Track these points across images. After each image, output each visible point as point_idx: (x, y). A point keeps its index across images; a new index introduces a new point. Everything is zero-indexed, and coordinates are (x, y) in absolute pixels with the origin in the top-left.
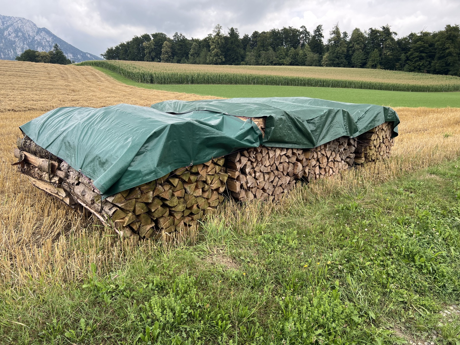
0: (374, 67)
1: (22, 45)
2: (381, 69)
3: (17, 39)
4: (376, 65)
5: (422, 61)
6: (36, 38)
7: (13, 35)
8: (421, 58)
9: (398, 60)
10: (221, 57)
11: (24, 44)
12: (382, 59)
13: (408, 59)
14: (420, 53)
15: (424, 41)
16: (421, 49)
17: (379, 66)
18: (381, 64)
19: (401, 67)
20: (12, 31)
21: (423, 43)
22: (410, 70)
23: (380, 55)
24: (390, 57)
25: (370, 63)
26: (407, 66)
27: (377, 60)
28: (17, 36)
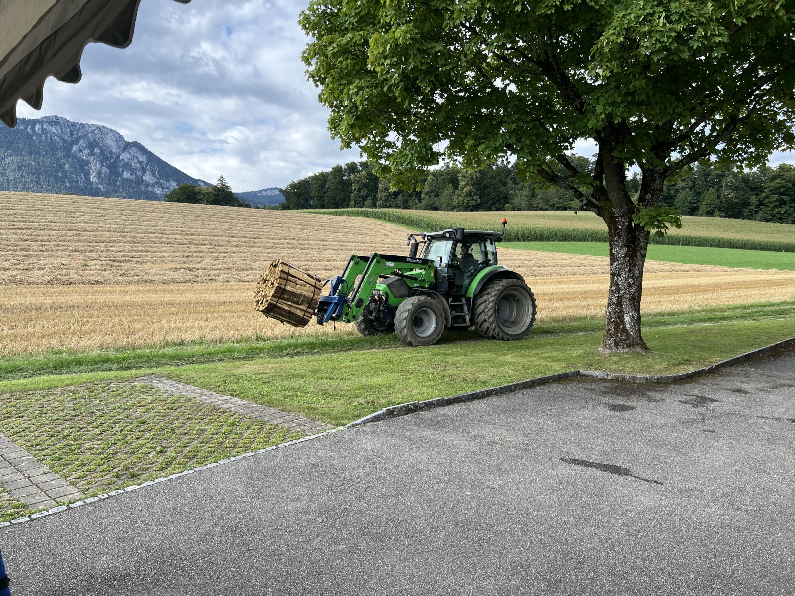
0: (710, 213)
1: (99, 166)
2: (721, 216)
3: (92, 158)
4: (712, 210)
5: (783, 206)
6: (121, 157)
7: (86, 152)
8: (782, 203)
9: (746, 204)
10: (474, 197)
11: (102, 166)
12: (721, 202)
13: (761, 203)
14: (779, 195)
15: (784, 179)
16: (782, 190)
17: (718, 213)
18: (720, 209)
19: (752, 215)
20: (84, 145)
21: (784, 181)
22: (765, 219)
23: (719, 197)
24: (735, 200)
25: (703, 208)
26: (760, 212)
27: (714, 204)
28: (92, 154)
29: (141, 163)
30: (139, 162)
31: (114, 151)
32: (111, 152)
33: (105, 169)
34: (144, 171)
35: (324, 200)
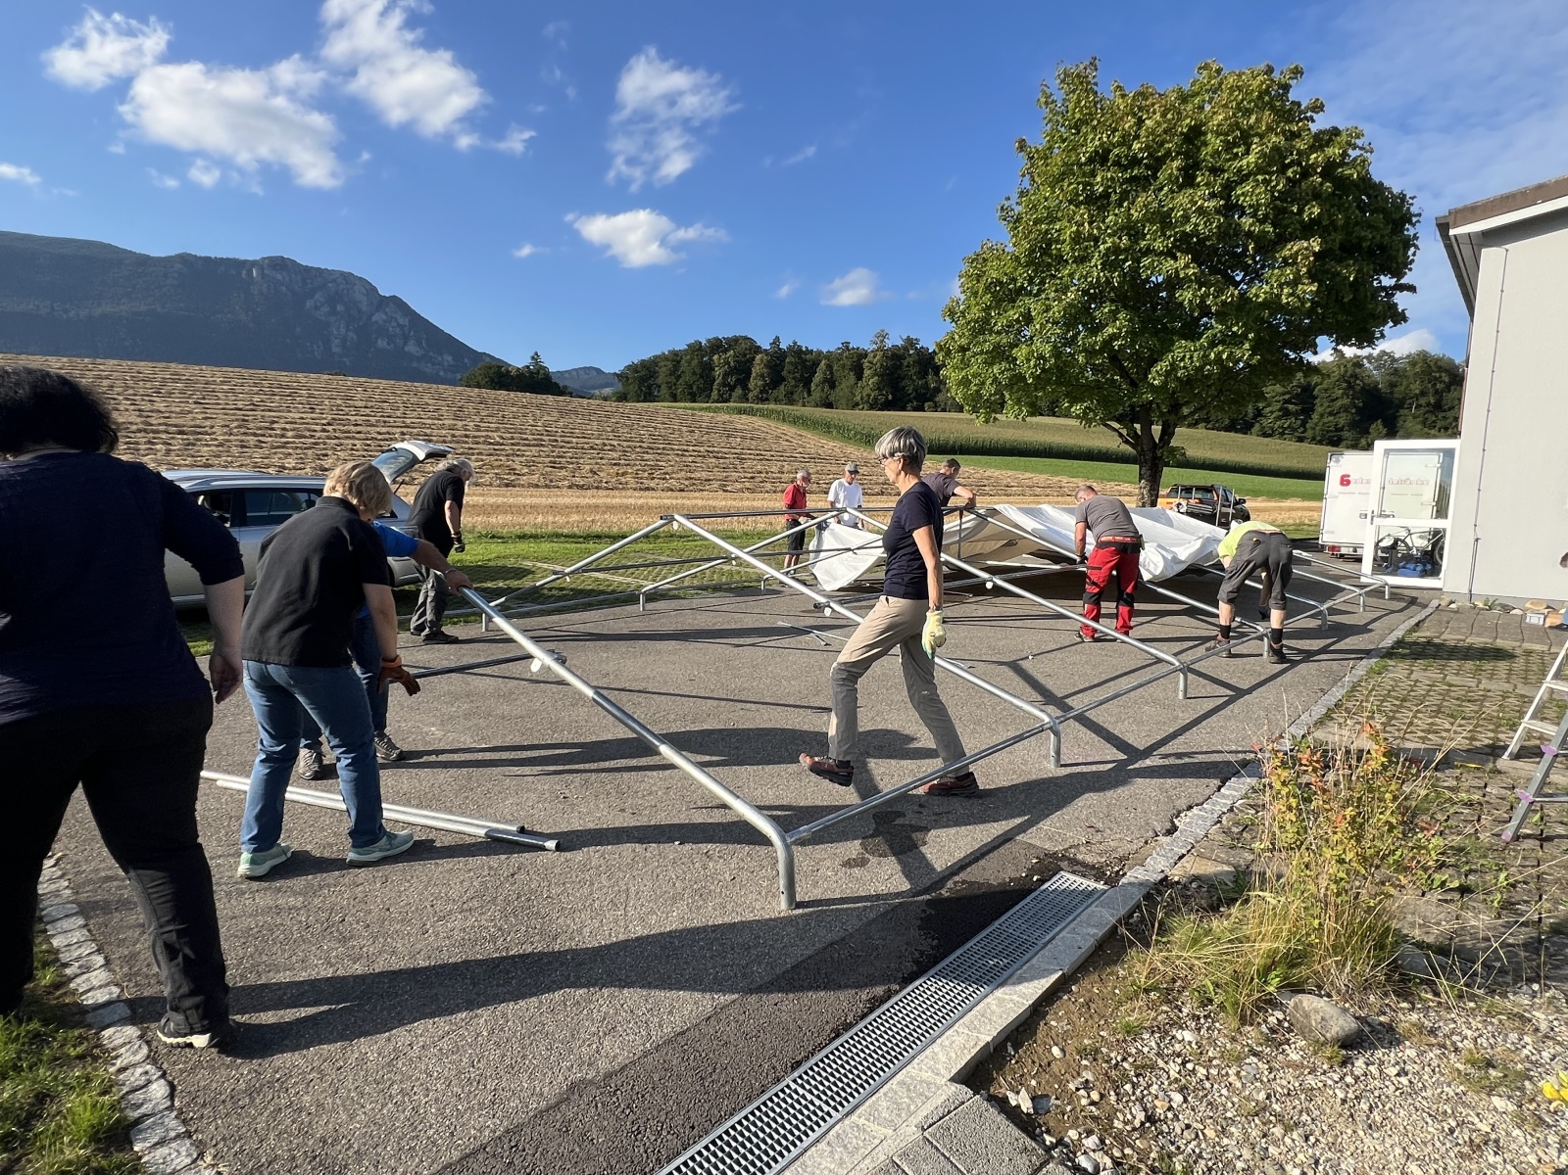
1: (343, 331)
3: (333, 319)
6: (374, 319)
7: (326, 309)
10: (884, 392)
11: (348, 330)
20: (322, 300)
28: (333, 312)
29: (401, 326)
30: (399, 325)
31: (364, 309)
32: (359, 311)
33: (351, 335)
34: (406, 338)
35: (676, 389)
